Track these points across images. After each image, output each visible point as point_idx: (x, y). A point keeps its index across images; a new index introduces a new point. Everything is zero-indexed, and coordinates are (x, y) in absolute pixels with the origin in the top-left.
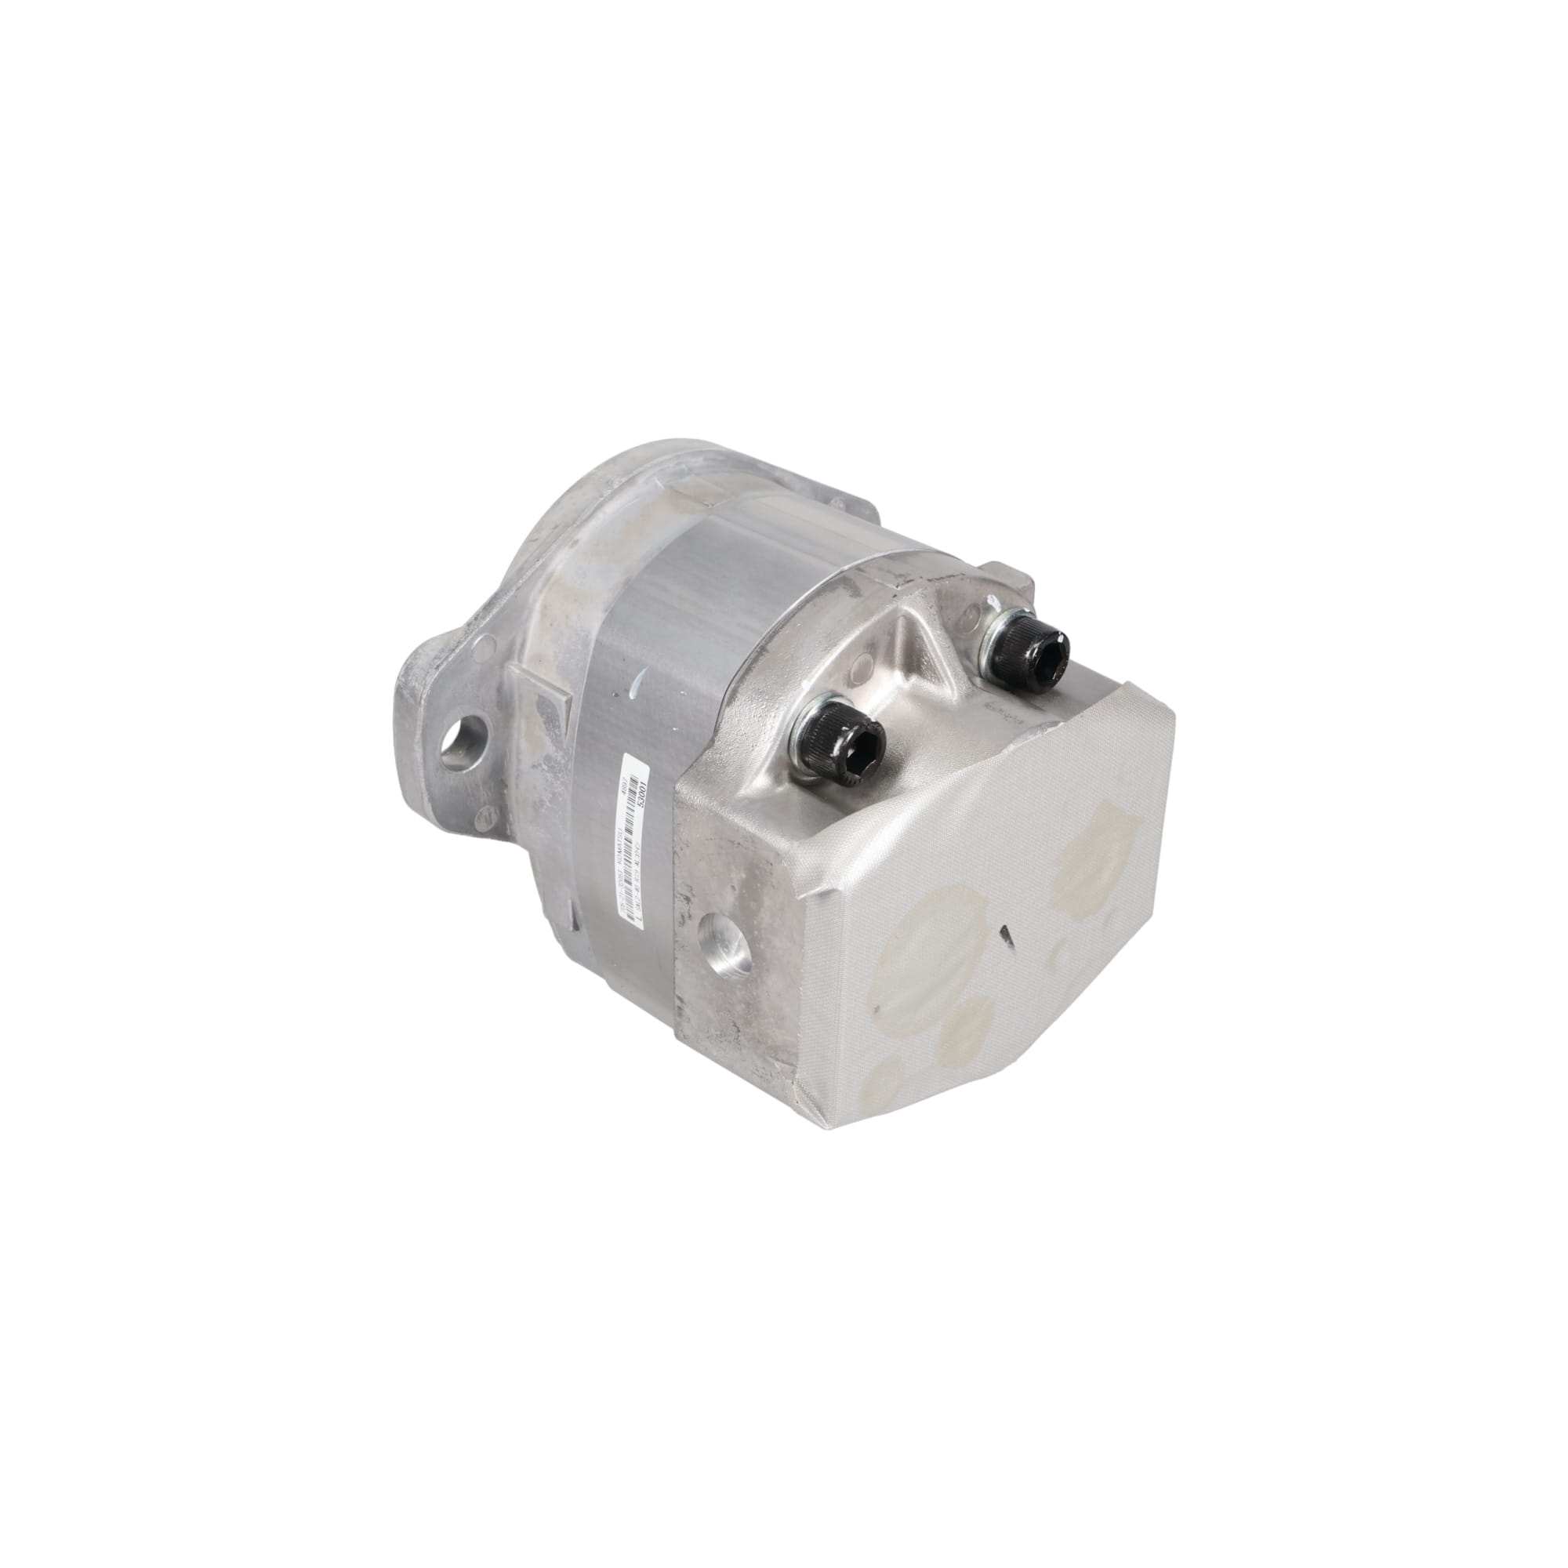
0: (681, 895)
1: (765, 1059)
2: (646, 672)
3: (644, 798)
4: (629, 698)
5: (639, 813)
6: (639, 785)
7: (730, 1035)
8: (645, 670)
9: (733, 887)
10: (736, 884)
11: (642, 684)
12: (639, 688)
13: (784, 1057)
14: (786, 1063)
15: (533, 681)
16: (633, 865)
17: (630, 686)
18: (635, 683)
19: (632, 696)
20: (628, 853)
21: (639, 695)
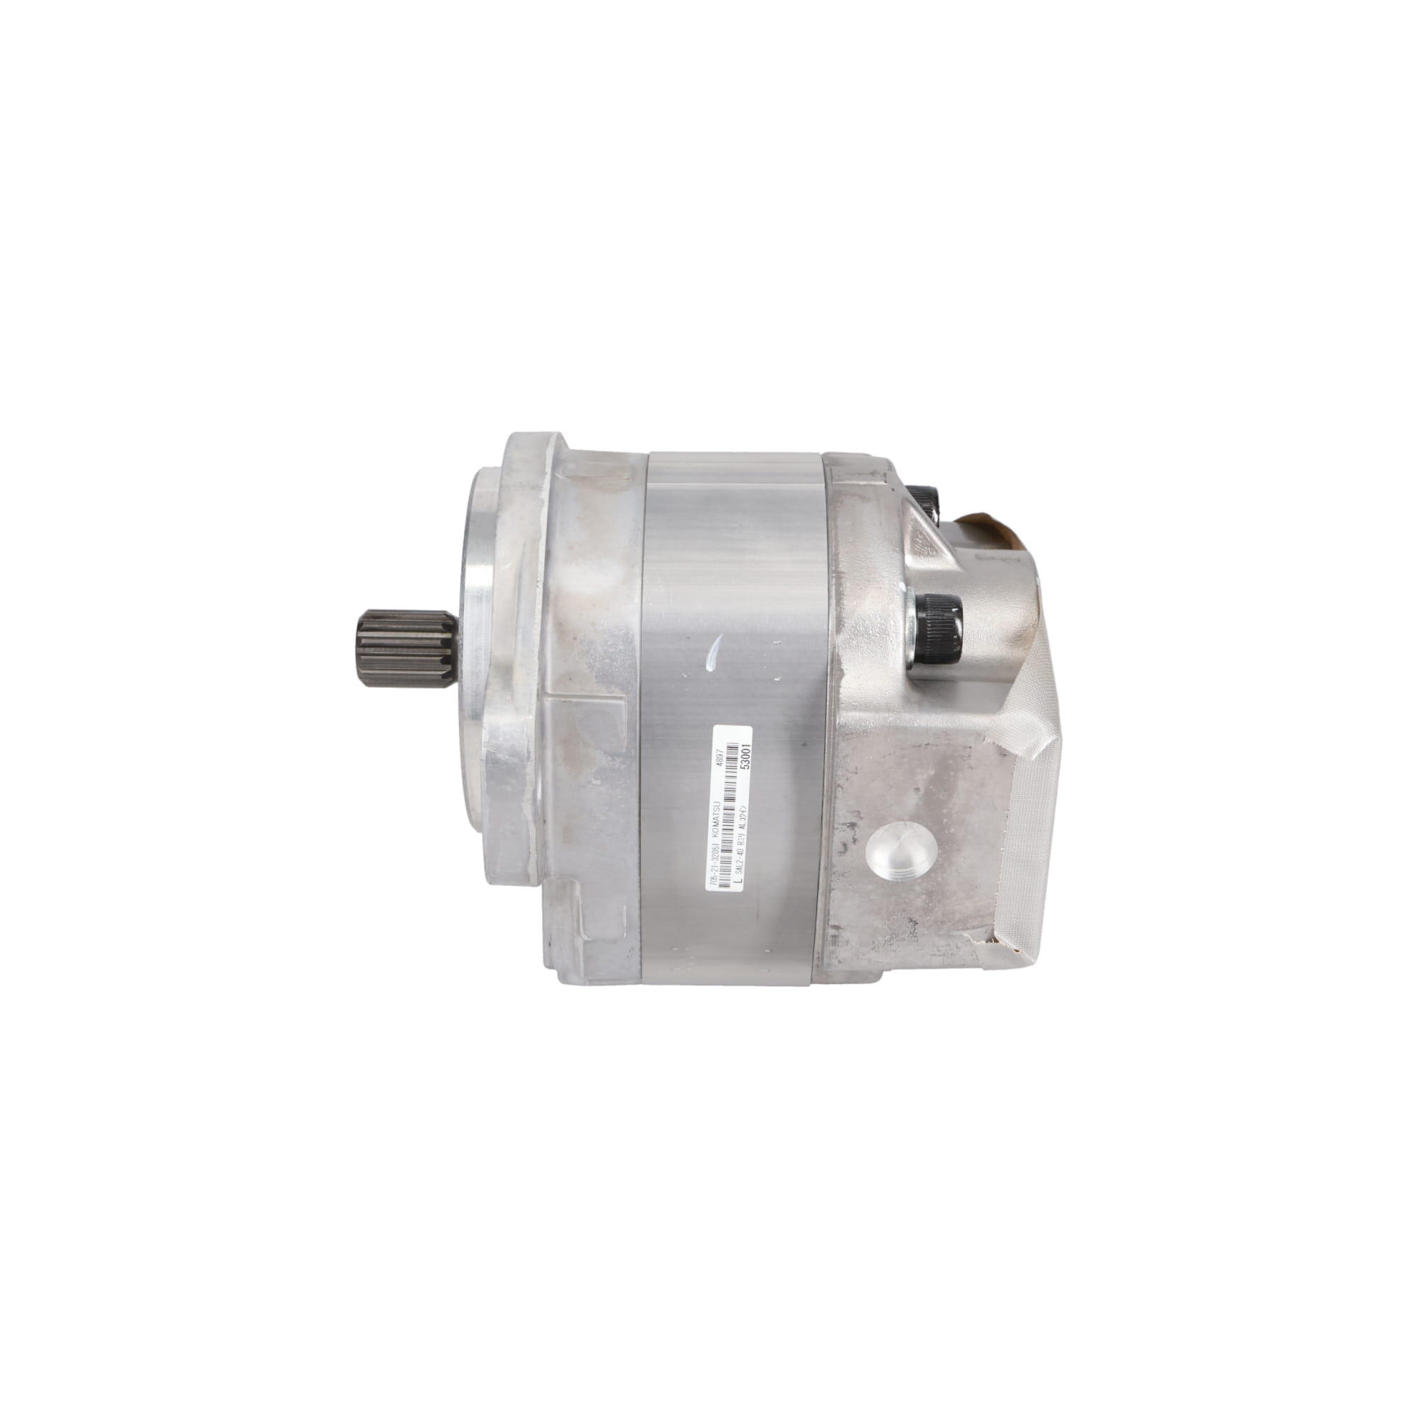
0: (843, 824)
1: (954, 936)
2: (722, 640)
3: (750, 759)
4: (707, 671)
5: (743, 778)
6: (741, 748)
7: (905, 932)
8: (720, 637)
9: (918, 789)
10: (921, 786)
11: (719, 652)
12: (717, 658)
13: (975, 923)
14: (978, 928)
15: (575, 700)
16: (737, 831)
17: (705, 661)
18: (710, 655)
19: (710, 667)
20: (729, 820)
21: (719, 664)
